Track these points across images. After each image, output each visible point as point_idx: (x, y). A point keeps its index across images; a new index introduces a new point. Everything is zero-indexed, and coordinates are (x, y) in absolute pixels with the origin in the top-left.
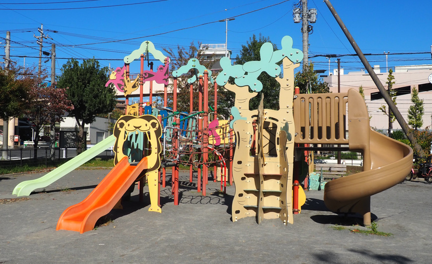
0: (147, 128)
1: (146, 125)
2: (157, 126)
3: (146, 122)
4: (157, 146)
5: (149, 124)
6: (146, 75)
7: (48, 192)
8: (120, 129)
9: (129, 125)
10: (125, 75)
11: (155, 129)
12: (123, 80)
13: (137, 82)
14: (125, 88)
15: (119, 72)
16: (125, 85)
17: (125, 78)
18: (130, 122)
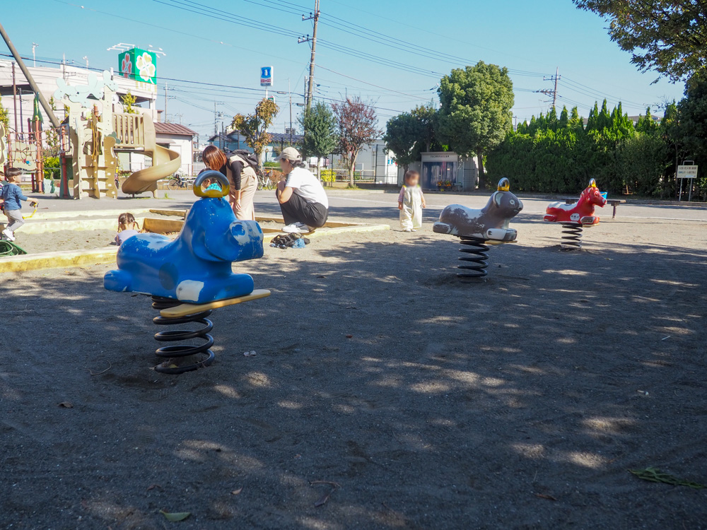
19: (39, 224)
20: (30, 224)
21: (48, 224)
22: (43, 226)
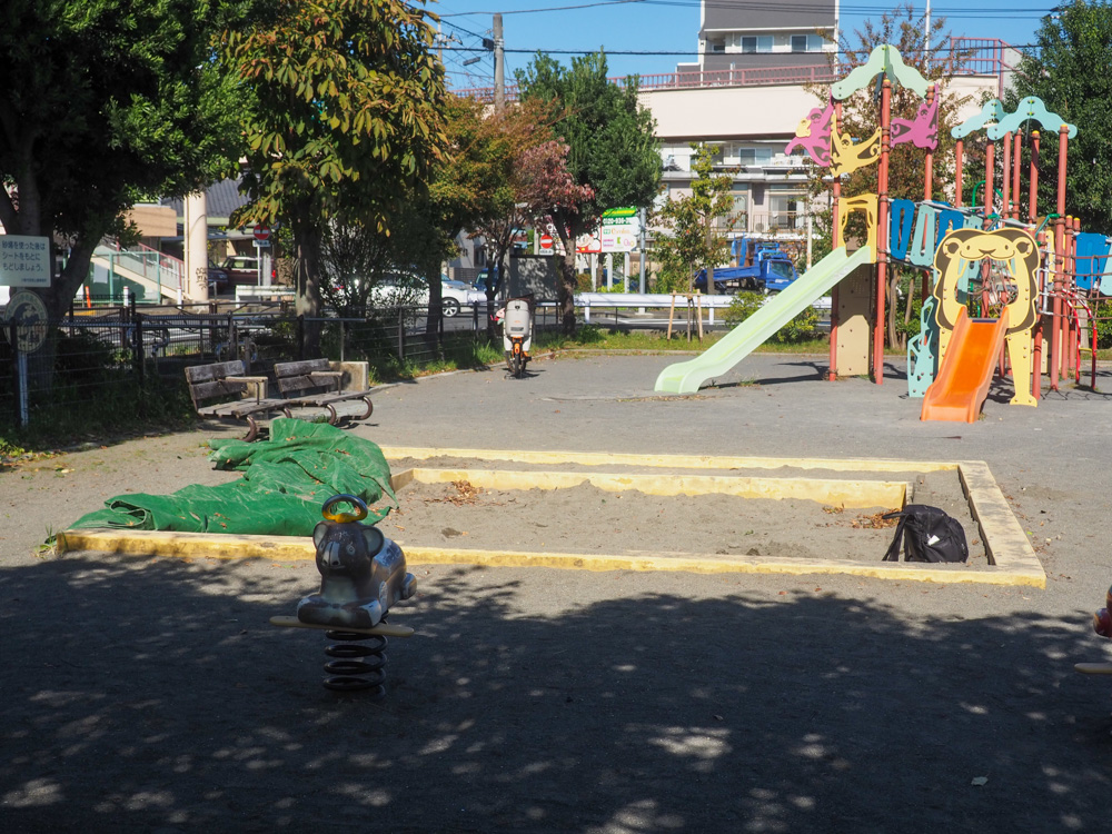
0: (1009, 253)
1: (1006, 247)
2: (1030, 249)
3: (1007, 242)
4: (1028, 287)
5: (1013, 245)
6: (896, 129)
7: (721, 386)
8: (949, 255)
9: (968, 248)
10: (834, 127)
11: (1026, 255)
12: (827, 138)
13: (876, 146)
14: (834, 156)
15: (816, 120)
16: (834, 150)
17: (834, 134)
18: (970, 241)
19: (669, 477)
20: (653, 477)
21: (687, 479)
22: (677, 482)
